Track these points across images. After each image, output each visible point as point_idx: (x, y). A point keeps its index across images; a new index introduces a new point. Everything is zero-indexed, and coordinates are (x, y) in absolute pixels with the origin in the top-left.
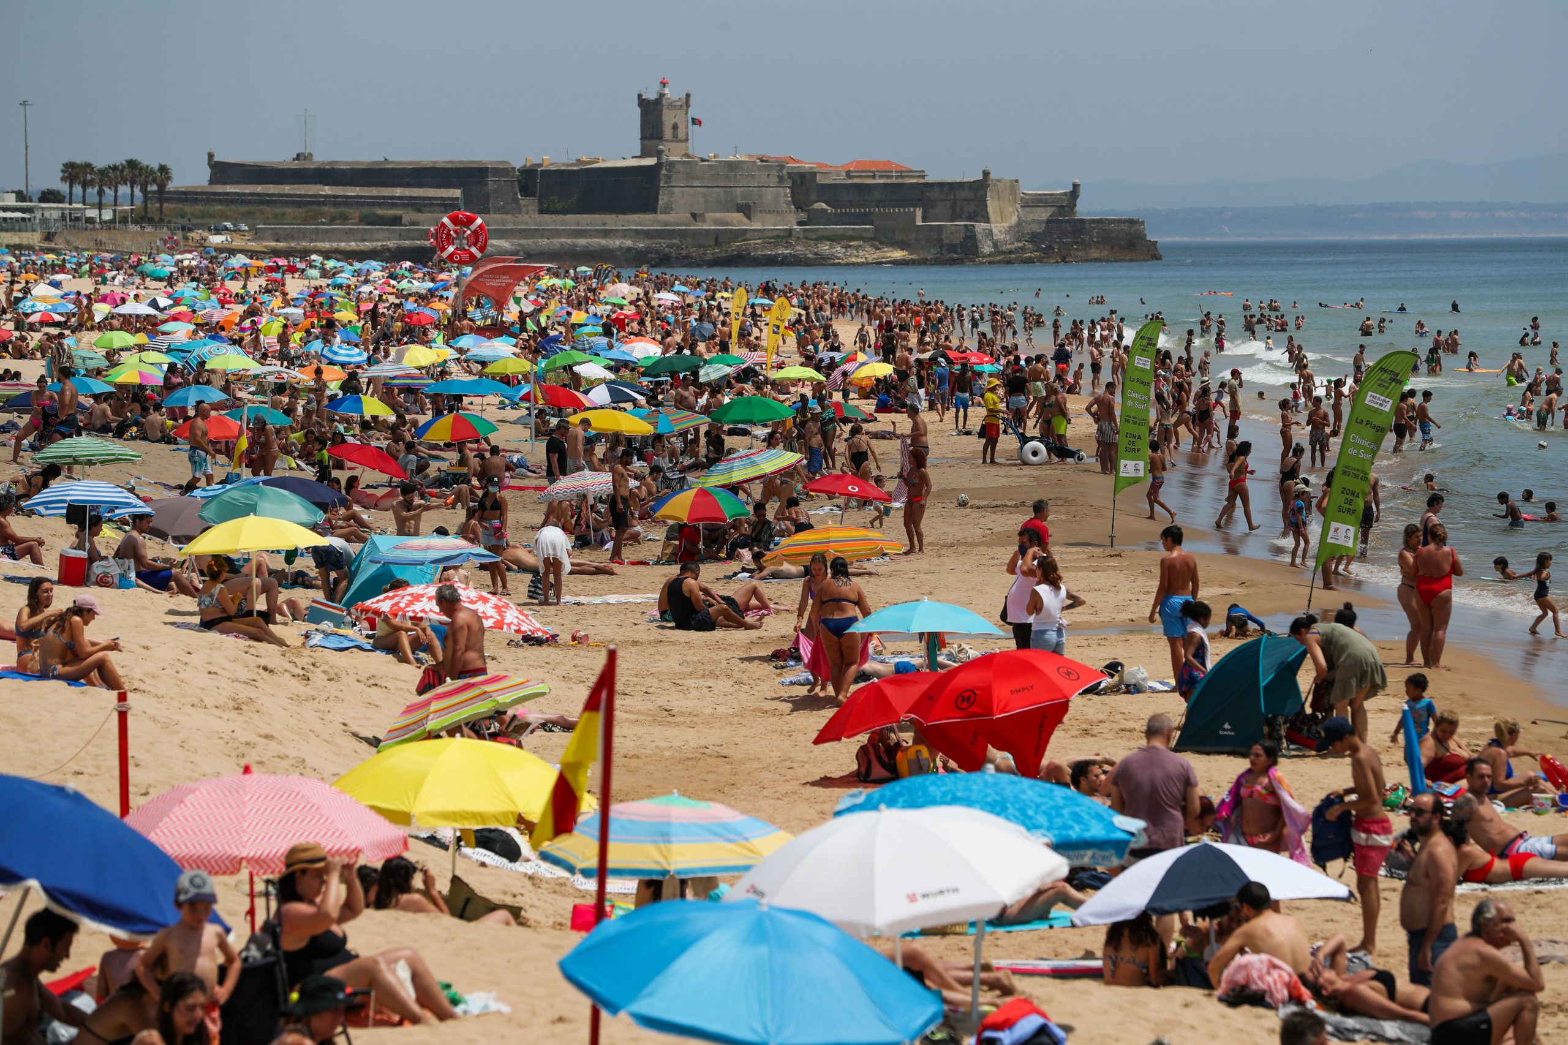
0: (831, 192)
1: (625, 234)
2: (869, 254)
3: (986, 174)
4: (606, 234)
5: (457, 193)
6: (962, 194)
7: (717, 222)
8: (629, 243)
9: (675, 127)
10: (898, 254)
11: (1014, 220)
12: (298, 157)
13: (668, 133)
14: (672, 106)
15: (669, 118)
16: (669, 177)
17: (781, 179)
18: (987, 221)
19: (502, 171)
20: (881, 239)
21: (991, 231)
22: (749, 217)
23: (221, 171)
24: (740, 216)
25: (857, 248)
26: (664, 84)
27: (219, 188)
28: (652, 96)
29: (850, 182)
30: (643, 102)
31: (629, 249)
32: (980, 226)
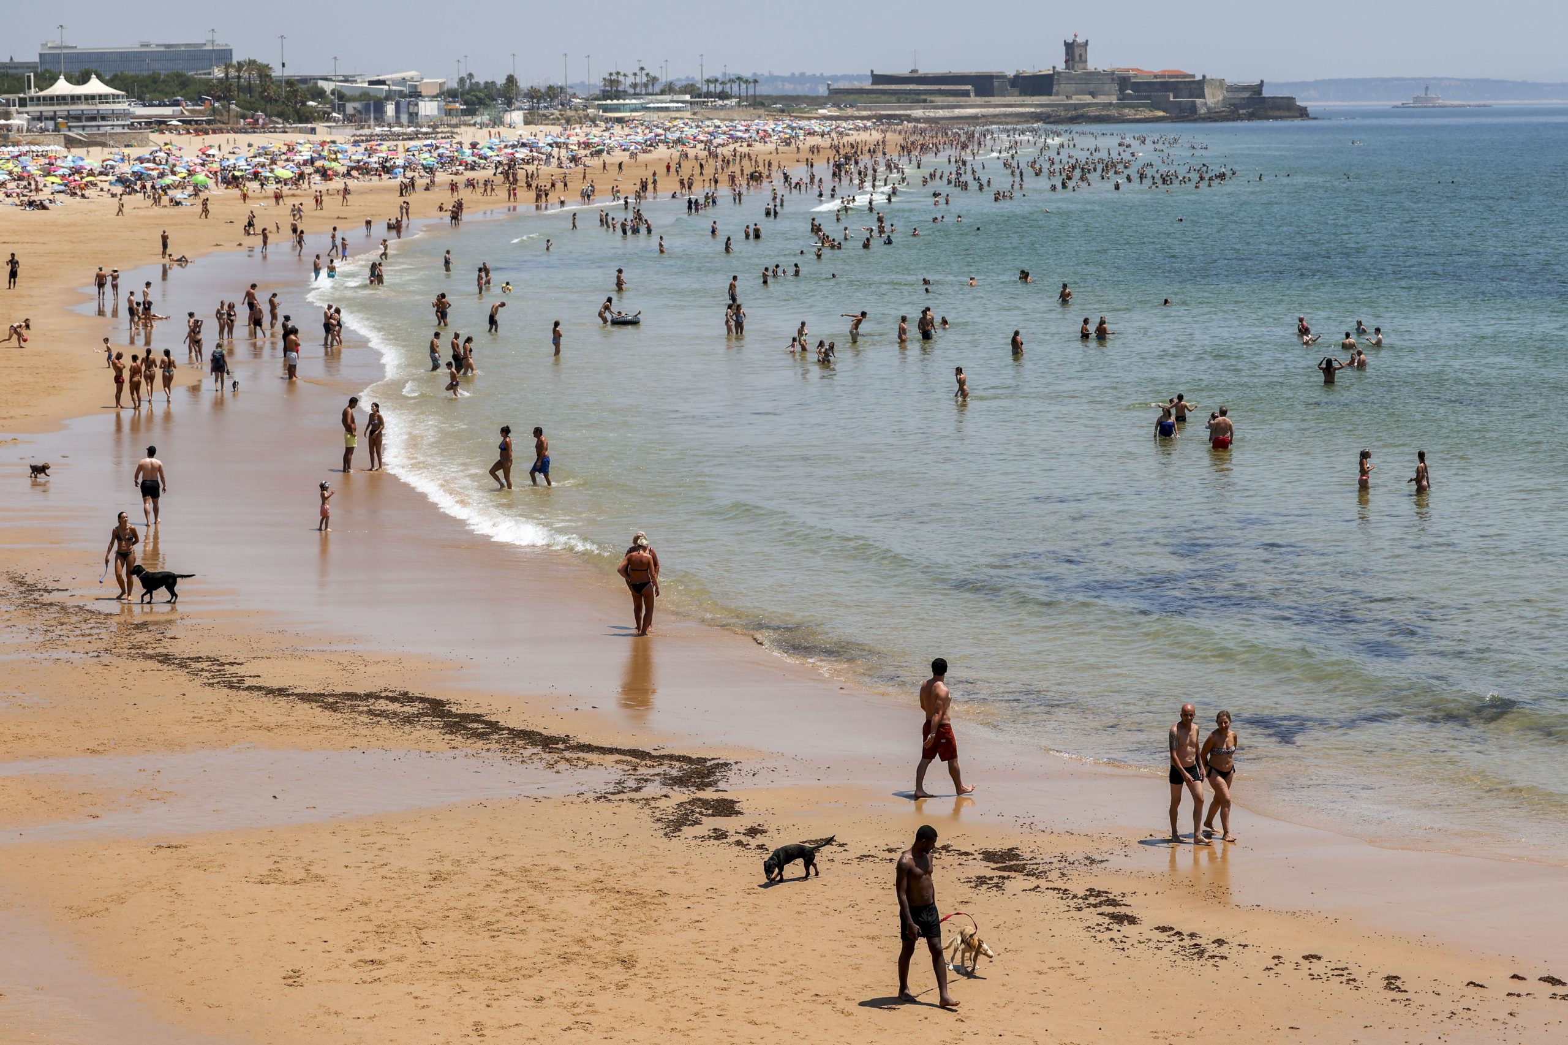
0: (1136, 87)
1: (1031, 106)
2: (1147, 114)
3: (1204, 77)
4: (1021, 106)
5: (969, 87)
6: (1194, 86)
7: (1077, 99)
8: (1033, 110)
9: (1081, 56)
10: (1161, 114)
11: (1221, 98)
12: (912, 71)
13: (1077, 58)
14: (1079, 45)
15: (1077, 51)
16: (1058, 80)
17: (1113, 79)
18: (1204, 97)
19: (1002, 77)
20: (1154, 106)
21: (1206, 103)
22: (1093, 97)
23: (877, 79)
24: (1090, 97)
25: (1141, 111)
26: (1076, 36)
27: (875, 87)
28: (1070, 41)
29: (1155, 80)
30: (1066, 44)
31: (1032, 113)
32: (1199, 101)
